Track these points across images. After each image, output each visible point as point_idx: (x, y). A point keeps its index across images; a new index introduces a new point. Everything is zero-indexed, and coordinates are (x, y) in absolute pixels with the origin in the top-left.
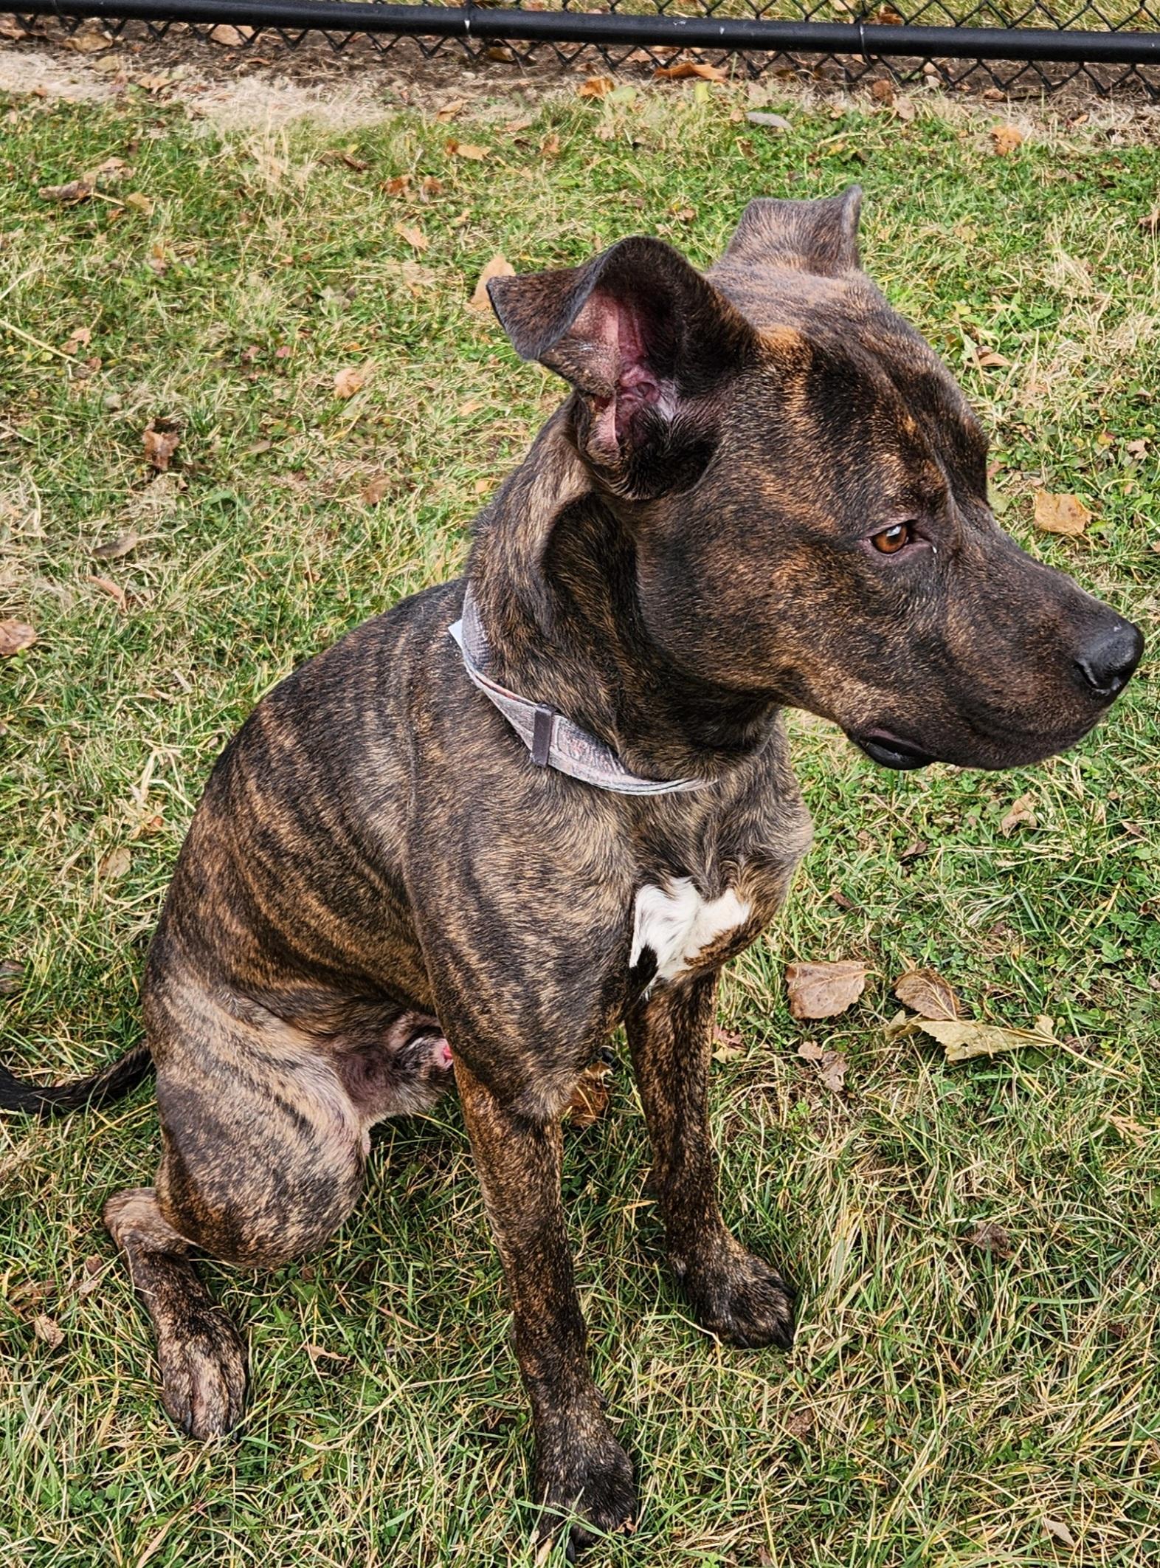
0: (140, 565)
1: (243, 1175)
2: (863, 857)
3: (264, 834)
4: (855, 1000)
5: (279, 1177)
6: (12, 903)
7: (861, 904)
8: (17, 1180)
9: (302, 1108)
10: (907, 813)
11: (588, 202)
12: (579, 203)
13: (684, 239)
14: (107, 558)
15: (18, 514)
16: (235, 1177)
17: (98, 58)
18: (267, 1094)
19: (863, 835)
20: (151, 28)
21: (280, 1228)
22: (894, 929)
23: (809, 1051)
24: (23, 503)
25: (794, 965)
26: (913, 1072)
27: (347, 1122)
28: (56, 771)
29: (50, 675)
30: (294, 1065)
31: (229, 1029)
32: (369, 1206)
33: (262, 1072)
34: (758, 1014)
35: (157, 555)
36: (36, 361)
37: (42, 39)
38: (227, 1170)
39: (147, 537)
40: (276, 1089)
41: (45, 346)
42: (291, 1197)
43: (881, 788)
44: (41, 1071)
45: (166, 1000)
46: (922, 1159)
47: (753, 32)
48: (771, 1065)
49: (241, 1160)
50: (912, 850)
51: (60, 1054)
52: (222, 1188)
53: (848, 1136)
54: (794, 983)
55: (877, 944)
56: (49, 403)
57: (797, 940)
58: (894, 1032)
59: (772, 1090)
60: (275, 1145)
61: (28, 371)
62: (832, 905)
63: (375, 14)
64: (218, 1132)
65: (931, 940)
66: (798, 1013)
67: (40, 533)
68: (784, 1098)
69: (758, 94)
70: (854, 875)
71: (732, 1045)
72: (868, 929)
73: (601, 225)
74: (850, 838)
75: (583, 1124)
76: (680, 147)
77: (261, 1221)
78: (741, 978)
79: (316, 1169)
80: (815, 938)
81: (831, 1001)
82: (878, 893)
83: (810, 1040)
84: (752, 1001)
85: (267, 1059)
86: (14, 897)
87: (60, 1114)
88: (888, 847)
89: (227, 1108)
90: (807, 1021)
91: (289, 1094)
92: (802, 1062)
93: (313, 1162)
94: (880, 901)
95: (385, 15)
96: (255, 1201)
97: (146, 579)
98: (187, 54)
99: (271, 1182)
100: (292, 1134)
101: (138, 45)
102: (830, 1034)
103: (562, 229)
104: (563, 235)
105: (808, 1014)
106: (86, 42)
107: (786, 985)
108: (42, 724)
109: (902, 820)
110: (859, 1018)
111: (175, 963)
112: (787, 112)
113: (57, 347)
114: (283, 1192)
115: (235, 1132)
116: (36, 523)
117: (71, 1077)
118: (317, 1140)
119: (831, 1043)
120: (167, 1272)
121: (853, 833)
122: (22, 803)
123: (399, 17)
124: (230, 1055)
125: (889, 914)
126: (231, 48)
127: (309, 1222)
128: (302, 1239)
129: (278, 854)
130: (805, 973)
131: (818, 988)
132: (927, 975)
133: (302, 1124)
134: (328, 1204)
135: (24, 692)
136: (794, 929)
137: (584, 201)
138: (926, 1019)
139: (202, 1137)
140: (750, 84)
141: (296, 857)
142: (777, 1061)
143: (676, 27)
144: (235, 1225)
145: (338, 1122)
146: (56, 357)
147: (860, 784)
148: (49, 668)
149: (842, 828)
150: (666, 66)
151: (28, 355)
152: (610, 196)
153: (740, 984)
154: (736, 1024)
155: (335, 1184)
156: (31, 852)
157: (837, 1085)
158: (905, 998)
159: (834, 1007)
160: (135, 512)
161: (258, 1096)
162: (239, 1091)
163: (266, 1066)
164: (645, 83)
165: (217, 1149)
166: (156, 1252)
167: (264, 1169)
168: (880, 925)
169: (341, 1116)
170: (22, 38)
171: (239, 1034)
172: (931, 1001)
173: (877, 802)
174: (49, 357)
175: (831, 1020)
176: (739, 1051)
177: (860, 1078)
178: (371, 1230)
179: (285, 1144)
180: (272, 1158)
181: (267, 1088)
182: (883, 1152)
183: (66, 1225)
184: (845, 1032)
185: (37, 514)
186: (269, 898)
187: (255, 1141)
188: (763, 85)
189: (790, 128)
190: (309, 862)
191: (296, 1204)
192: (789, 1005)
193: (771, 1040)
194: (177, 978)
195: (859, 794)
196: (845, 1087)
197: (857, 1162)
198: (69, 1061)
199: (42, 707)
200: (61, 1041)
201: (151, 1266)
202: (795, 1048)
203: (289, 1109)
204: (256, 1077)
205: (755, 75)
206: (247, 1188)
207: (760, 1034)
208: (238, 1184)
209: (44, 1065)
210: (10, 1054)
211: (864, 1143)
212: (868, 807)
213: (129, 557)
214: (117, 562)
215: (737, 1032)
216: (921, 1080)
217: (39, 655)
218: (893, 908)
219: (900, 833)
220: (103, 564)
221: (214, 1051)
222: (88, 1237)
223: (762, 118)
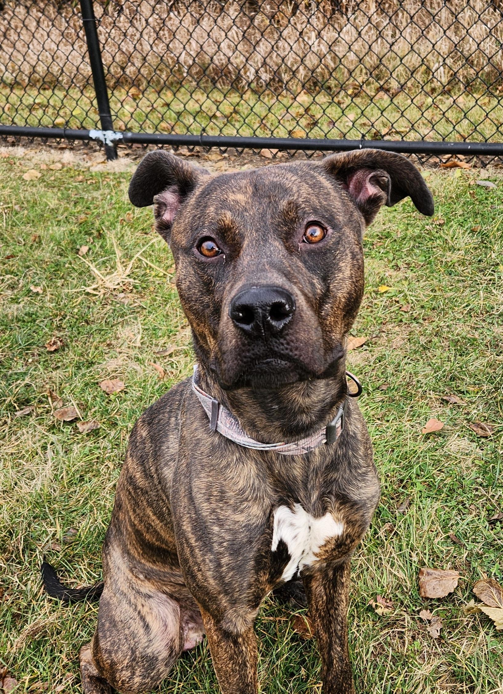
0: (174, 359)
1: (119, 647)
2: (469, 518)
3: (131, 478)
4: (452, 591)
5: (133, 652)
6: (81, 502)
7: (464, 542)
8: (46, 632)
9: (149, 619)
10: (496, 498)
11: (399, 217)
12: (394, 217)
13: (437, 232)
14: (161, 356)
15: (132, 336)
16: (115, 648)
17: (216, 162)
18: (135, 609)
19: (472, 507)
20: (237, 150)
21: (131, 678)
22: (479, 556)
23: (425, 615)
24: (136, 331)
25: (424, 569)
26: (477, 632)
27: (169, 628)
28: (116, 445)
29: (125, 403)
30: (150, 597)
31: (126, 574)
32: (195, 666)
33: (135, 598)
34: (403, 593)
35: (182, 355)
36: (157, 276)
37: (198, 156)
38: (113, 644)
39: (180, 348)
40: (139, 607)
41: (161, 270)
42: (137, 663)
43: (485, 484)
44: (73, 580)
45: (108, 557)
46: (472, 682)
47: (483, 148)
48: (404, 620)
49: (120, 640)
50: (496, 517)
51: (81, 574)
52: (110, 653)
53: (437, 662)
54: (423, 579)
55: (469, 564)
56: (156, 293)
57: (427, 557)
58: (469, 610)
59: (402, 632)
60: (133, 635)
61: (152, 280)
62: (449, 541)
63: (324, 143)
64: (114, 623)
65: (497, 564)
66: (423, 594)
67: (138, 344)
68: (407, 638)
69: (484, 174)
70: (463, 526)
71: (387, 607)
72: (466, 555)
73: (401, 226)
74: (466, 508)
75: (305, 638)
76: (443, 195)
77: (124, 672)
78: (396, 573)
79: (149, 651)
80: (438, 557)
81: (440, 590)
82: (474, 537)
83: (426, 609)
84: (400, 586)
85: (138, 592)
86: (83, 499)
87: (73, 603)
88: (484, 513)
89: (119, 613)
90: (427, 599)
91: (144, 611)
92: (421, 620)
93: (148, 647)
94: (474, 541)
95: (328, 144)
96: (122, 661)
97: (175, 366)
98: (251, 161)
99: (130, 653)
100: (142, 631)
101: (233, 158)
102: (438, 607)
103: (384, 227)
104: (385, 230)
105: (428, 595)
106: (214, 157)
107: (418, 579)
108: (117, 424)
109: (493, 501)
110: (454, 600)
111: (112, 539)
112: (496, 181)
113: (166, 270)
114: (134, 660)
115: (120, 625)
116: (138, 340)
117: (84, 585)
118: (152, 636)
119: (437, 612)
120: (96, 687)
121: (467, 506)
122: (98, 458)
123: (333, 144)
124: (124, 587)
125: (478, 548)
126: (269, 158)
127: (144, 677)
128: (141, 684)
129: (136, 488)
130: (428, 574)
131: (434, 583)
132: (490, 582)
133: (147, 627)
134: (154, 669)
135: (112, 410)
136: (426, 551)
137: (397, 216)
138: (486, 605)
139: (107, 625)
140: (482, 170)
141: (142, 490)
142: (407, 617)
143: (449, 146)
144: (114, 672)
145: (164, 628)
146: (164, 274)
147: (475, 481)
148: (125, 400)
149: (462, 502)
150: (445, 163)
151: (153, 273)
152: (409, 214)
153: (395, 575)
154: (391, 596)
155: (157, 659)
156: (95, 480)
157: (436, 635)
158: (477, 593)
159: (442, 594)
160: (178, 337)
161: (131, 609)
162: (125, 606)
163: (137, 595)
164: (434, 170)
165: (111, 632)
166: (93, 676)
167: (127, 646)
168: (472, 554)
169: (166, 626)
170: (189, 156)
171: (129, 578)
172: (490, 596)
173: (482, 491)
174: (161, 274)
175: (439, 600)
176: (390, 610)
177: (450, 632)
178: (194, 679)
179: (138, 636)
180: (132, 641)
181: (136, 606)
182: (454, 674)
183: (63, 656)
184: (445, 607)
185: (139, 337)
186: (134, 511)
187: (127, 632)
188: (487, 170)
189: (495, 187)
190: (147, 492)
191: (139, 667)
192: (419, 590)
193: (407, 606)
194: (113, 547)
195: (474, 486)
196: (440, 636)
197: (440, 678)
198: (85, 577)
199: (118, 417)
200: (82, 567)
201: (90, 683)
202: (419, 612)
203: (143, 618)
204: (132, 600)
205: (484, 166)
206: (120, 654)
207: (402, 603)
208: (117, 651)
209: (75, 578)
210: (62, 571)
211: (444, 668)
212: (477, 493)
213: (170, 356)
214: (165, 357)
215: (391, 600)
216: (480, 638)
217: (123, 395)
218: (480, 545)
219: (491, 508)
220: (158, 358)
221: (119, 584)
222: (70, 664)
223: (483, 183)
